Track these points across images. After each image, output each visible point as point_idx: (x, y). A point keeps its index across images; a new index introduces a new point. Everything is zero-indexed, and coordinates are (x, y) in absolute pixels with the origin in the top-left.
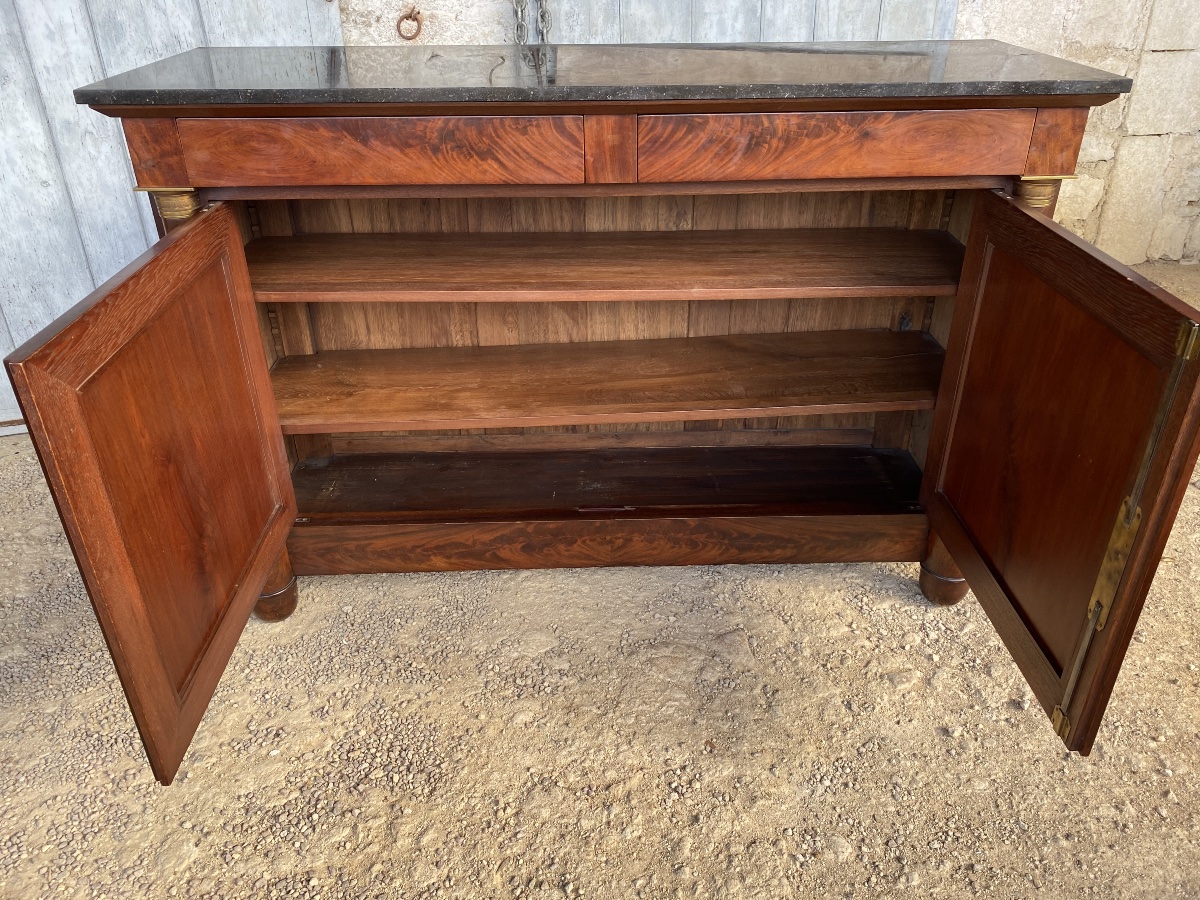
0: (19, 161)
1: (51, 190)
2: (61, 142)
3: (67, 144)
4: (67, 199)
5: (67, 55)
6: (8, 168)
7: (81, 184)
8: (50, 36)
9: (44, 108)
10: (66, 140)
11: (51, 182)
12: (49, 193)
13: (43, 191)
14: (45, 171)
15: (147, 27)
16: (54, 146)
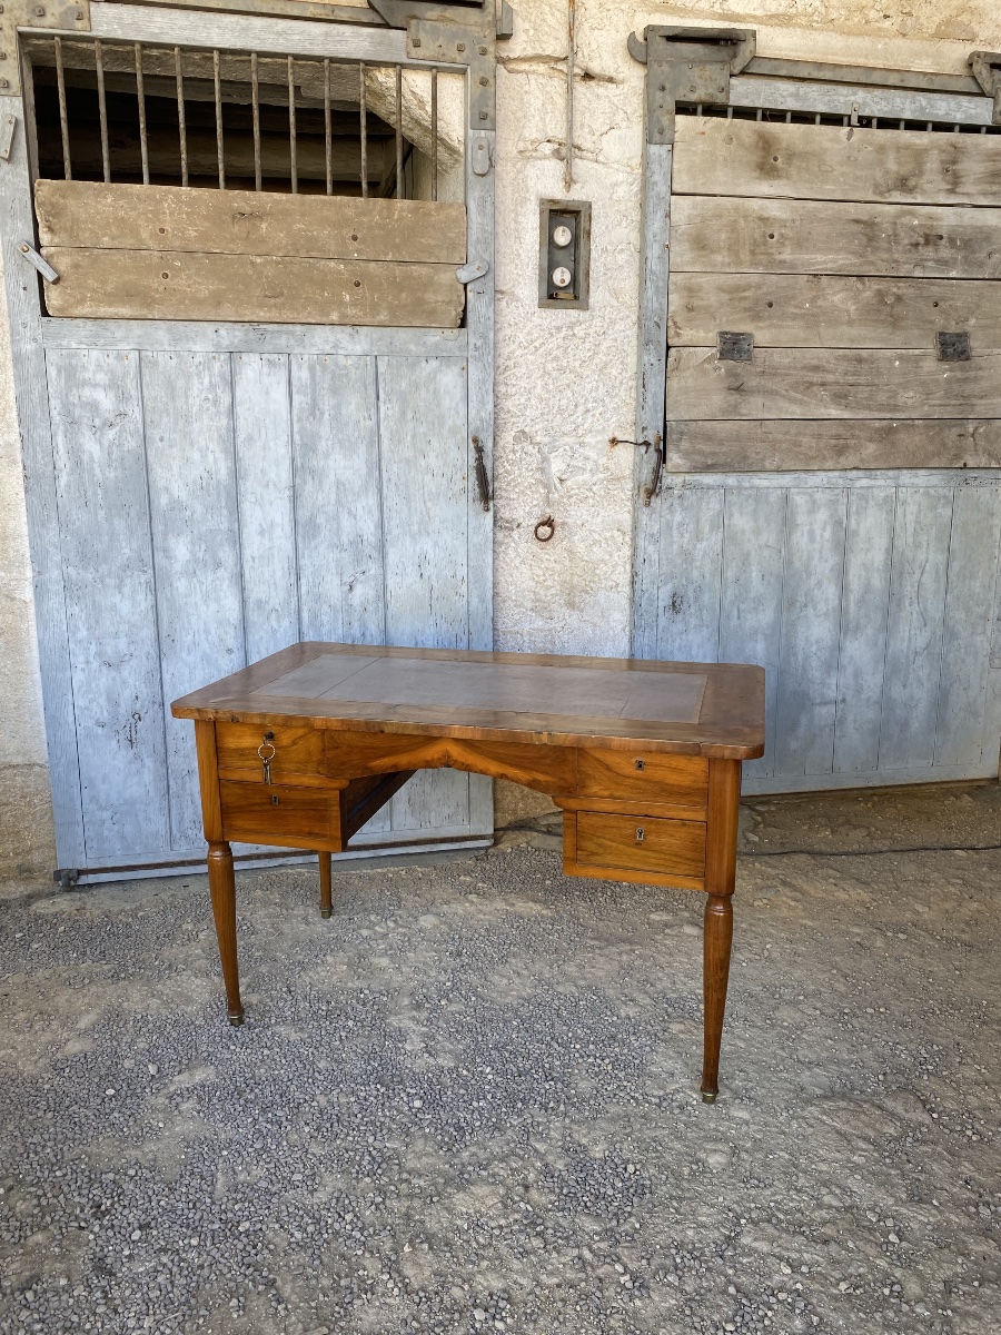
0: (213, 632)
1: (233, 656)
2: (251, 617)
3: (255, 619)
5: (271, 548)
6: (203, 636)
7: (258, 653)
8: (262, 533)
9: (243, 589)
10: (255, 616)
11: (235, 650)
12: (231, 659)
13: (227, 656)
14: (232, 641)
15: (338, 528)
16: (244, 619)
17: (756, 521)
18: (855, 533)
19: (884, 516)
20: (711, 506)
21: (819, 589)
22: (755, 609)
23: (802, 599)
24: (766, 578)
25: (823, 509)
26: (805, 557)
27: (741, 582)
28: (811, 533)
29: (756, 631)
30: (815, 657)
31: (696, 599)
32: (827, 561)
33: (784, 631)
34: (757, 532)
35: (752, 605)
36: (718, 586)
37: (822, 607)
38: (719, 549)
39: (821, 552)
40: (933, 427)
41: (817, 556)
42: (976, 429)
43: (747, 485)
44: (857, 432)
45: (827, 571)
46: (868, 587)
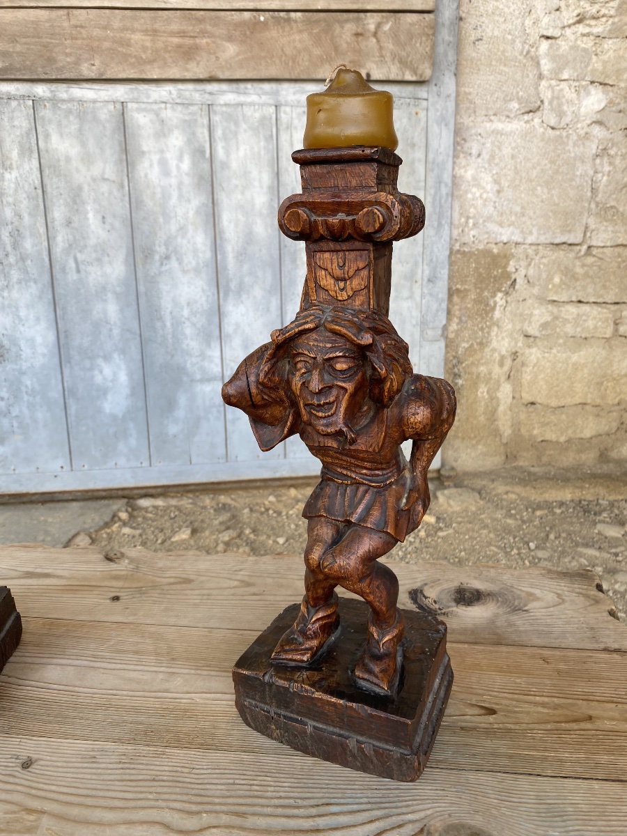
17: (83, 144)
18: (225, 166)
19: (262, 144)
20: (16, 123)
21: (183, 237)
22: (99, 260)
23: (161, 250)
24: (109, 220)
25: (176, 133)
26: (159, 196)
27: (75, 225)
28: (163, 163)
29: (104, 288)
30: (188, 324)
31: (15, 245)
32: (189, 201)
33: (142, 289)
34: (87, 159)
35: (94, 255)
36: (42, 230)
37: (190, 260)
38: (38, 183)
39: (179, 188)
40: (317, 21)
41: (175, 194)
42: (379, 26)
43: (64, 96)
44: (209, 28)
45: (191, 214)
46: (249, 237)
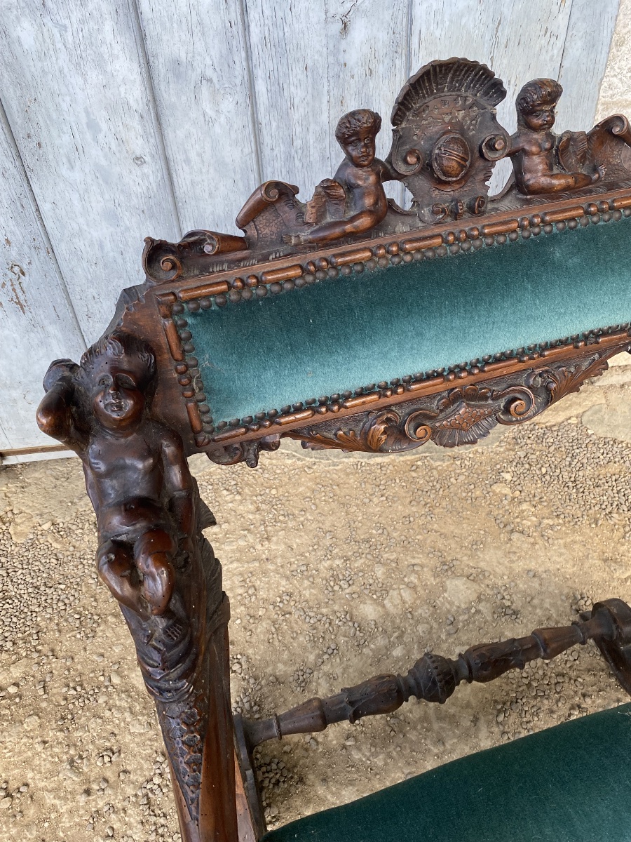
0: (104, 126)
1: (146, 169)
2: (165, 96)
3: (174, 99)
4: (167, 183)
6: (89, 136)
7: (187, 161)
9: (142, 38)
10: (172, 92)
11: (147, 159)
12: (144, 174)
13: (136, 171)
14: (140, 141)
16: (155, 100)
